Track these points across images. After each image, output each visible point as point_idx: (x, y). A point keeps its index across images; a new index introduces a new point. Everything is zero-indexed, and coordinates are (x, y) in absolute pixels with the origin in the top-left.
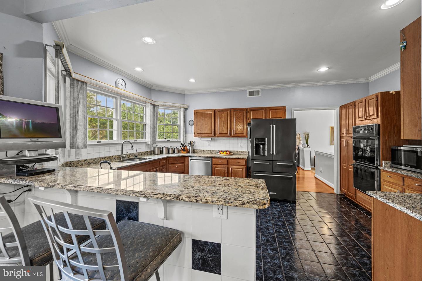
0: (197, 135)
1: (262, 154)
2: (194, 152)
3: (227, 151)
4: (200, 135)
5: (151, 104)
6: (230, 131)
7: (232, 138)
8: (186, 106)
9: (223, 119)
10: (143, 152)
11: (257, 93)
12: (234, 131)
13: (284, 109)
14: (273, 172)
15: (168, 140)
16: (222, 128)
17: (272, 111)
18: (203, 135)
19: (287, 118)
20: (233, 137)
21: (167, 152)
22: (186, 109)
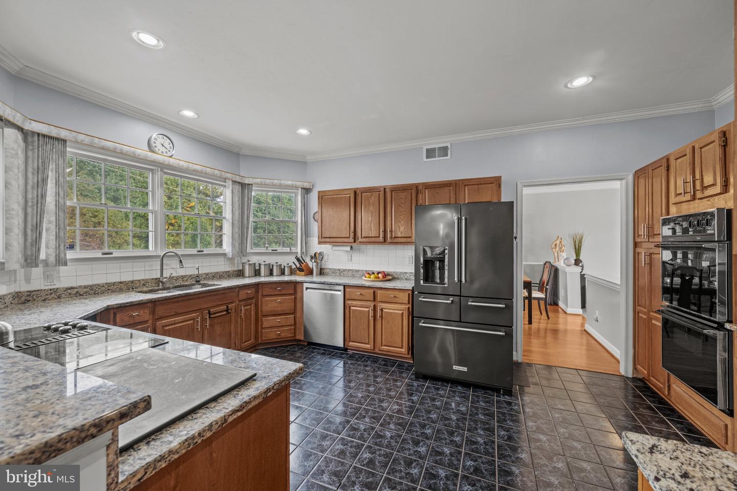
0: (323, 240)
1: (438, 281)
2: (322, 272)
3: (378, 273)
4: (328, 240)
5: (234, 182)
6: (385, 231)
7: (392, 247)
8: (307, 185)
9: (372, 208)
10: (217, 273)
11: (444, 151)
12: (391, 231)
13: (496, 182)
14: (459, 322)
15: (272, 250)
16: (369, 225)
17: (469, 187)
18: (339, 240)
19: (502, 201)
20: (391, 243)
21: (268, 273)
22: (307, 191)
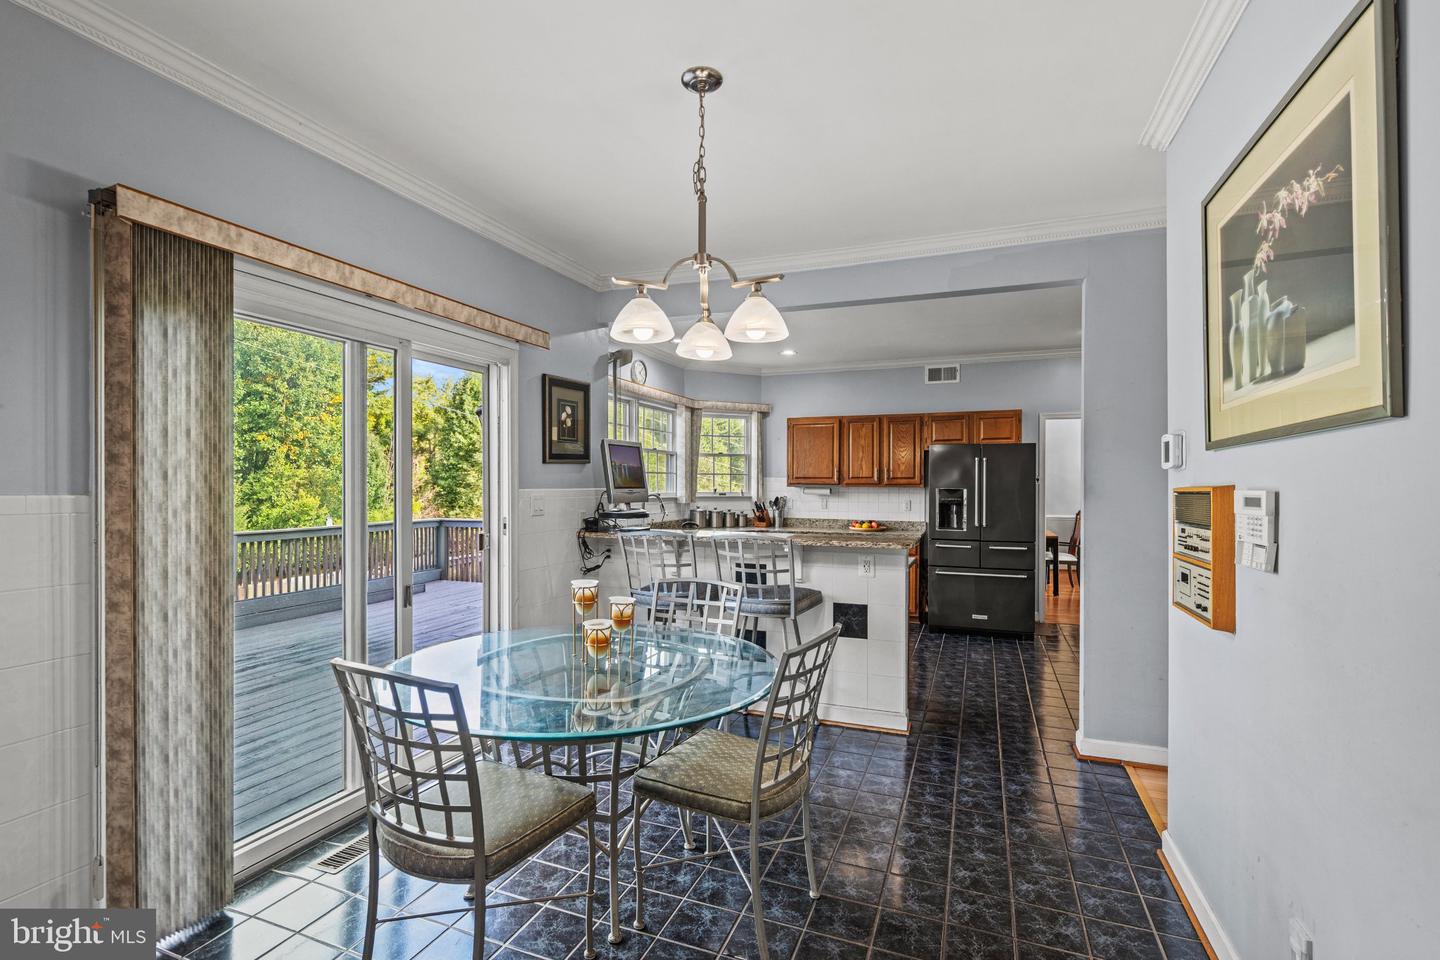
0: (795, 481)
1: (955, 526)
2: (785, 523)
3: (871, 522)
4: (803, 481)
5: (686, 407)
6: (880, 472)
7: (886, 490)
8: (764, 408)
9: (862, 442)
11: (951, 373)
12: (888, 470)
13: (1016, 416)
14: (980, 568)
15: (720, 494)
16: (859, 463)
17: (986, 420)
18: (808, 481)
19: (1023, 442)
20: (887, 485)
21: (719, 523)
22: (764, 415)
